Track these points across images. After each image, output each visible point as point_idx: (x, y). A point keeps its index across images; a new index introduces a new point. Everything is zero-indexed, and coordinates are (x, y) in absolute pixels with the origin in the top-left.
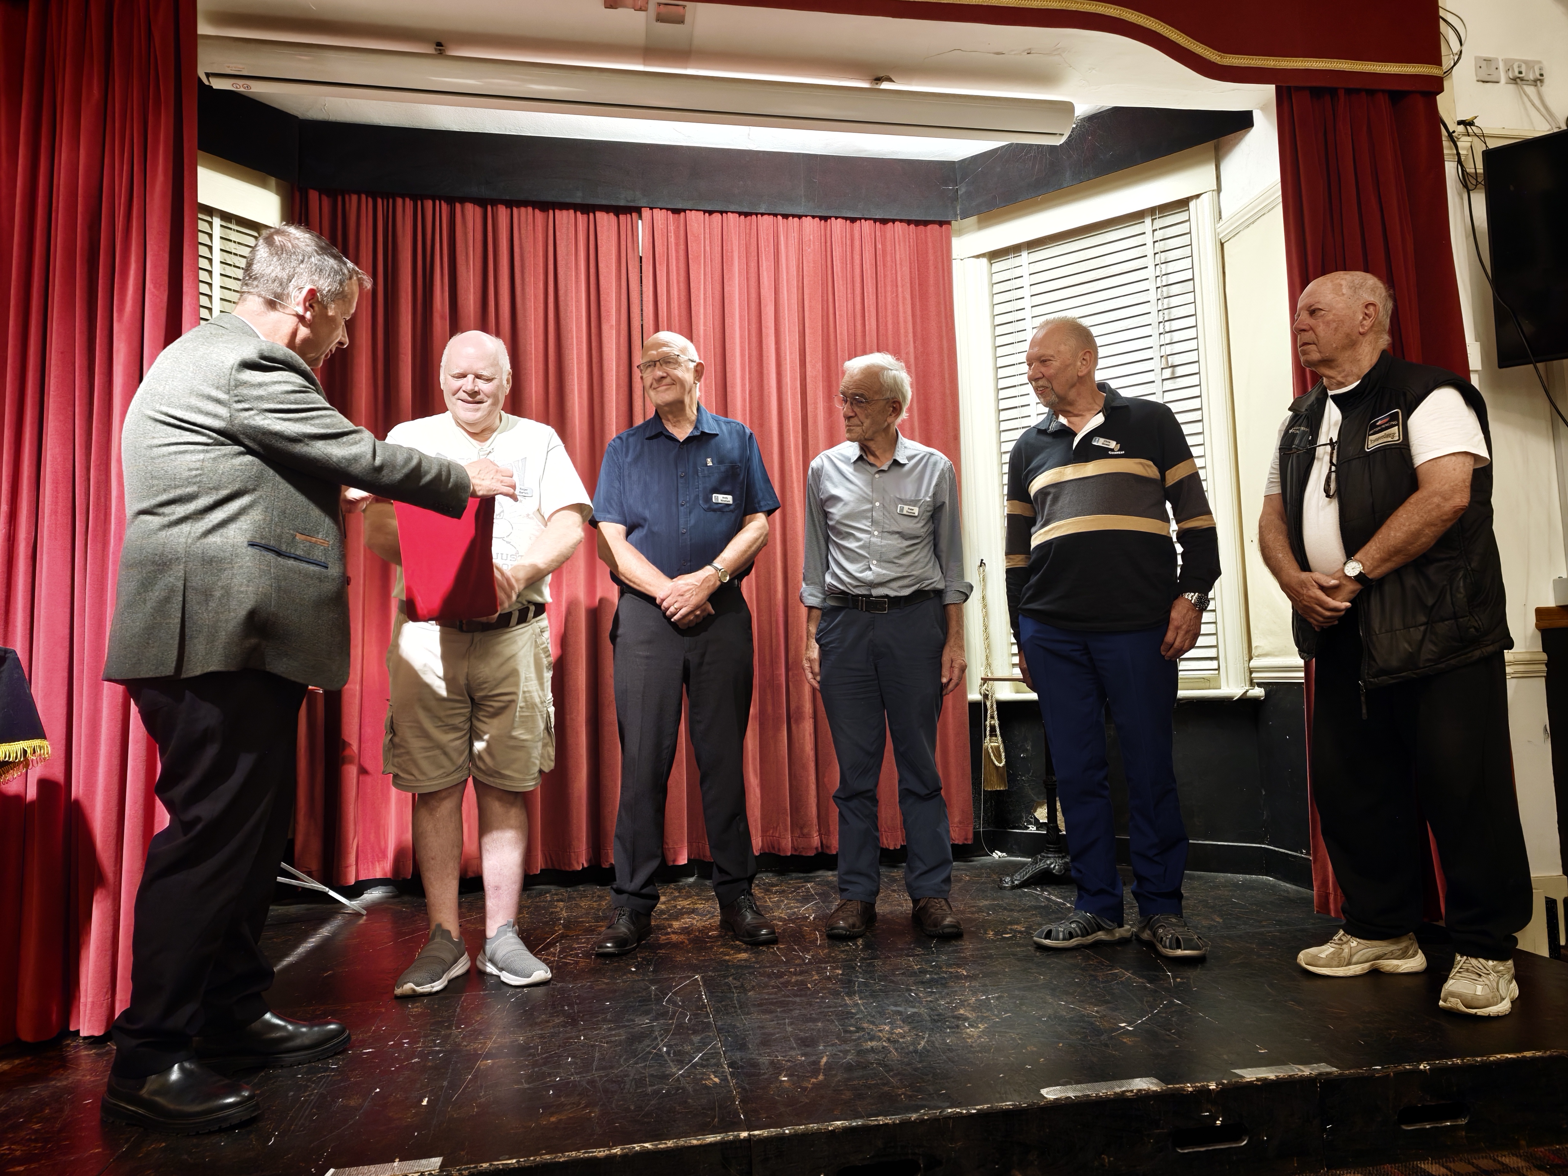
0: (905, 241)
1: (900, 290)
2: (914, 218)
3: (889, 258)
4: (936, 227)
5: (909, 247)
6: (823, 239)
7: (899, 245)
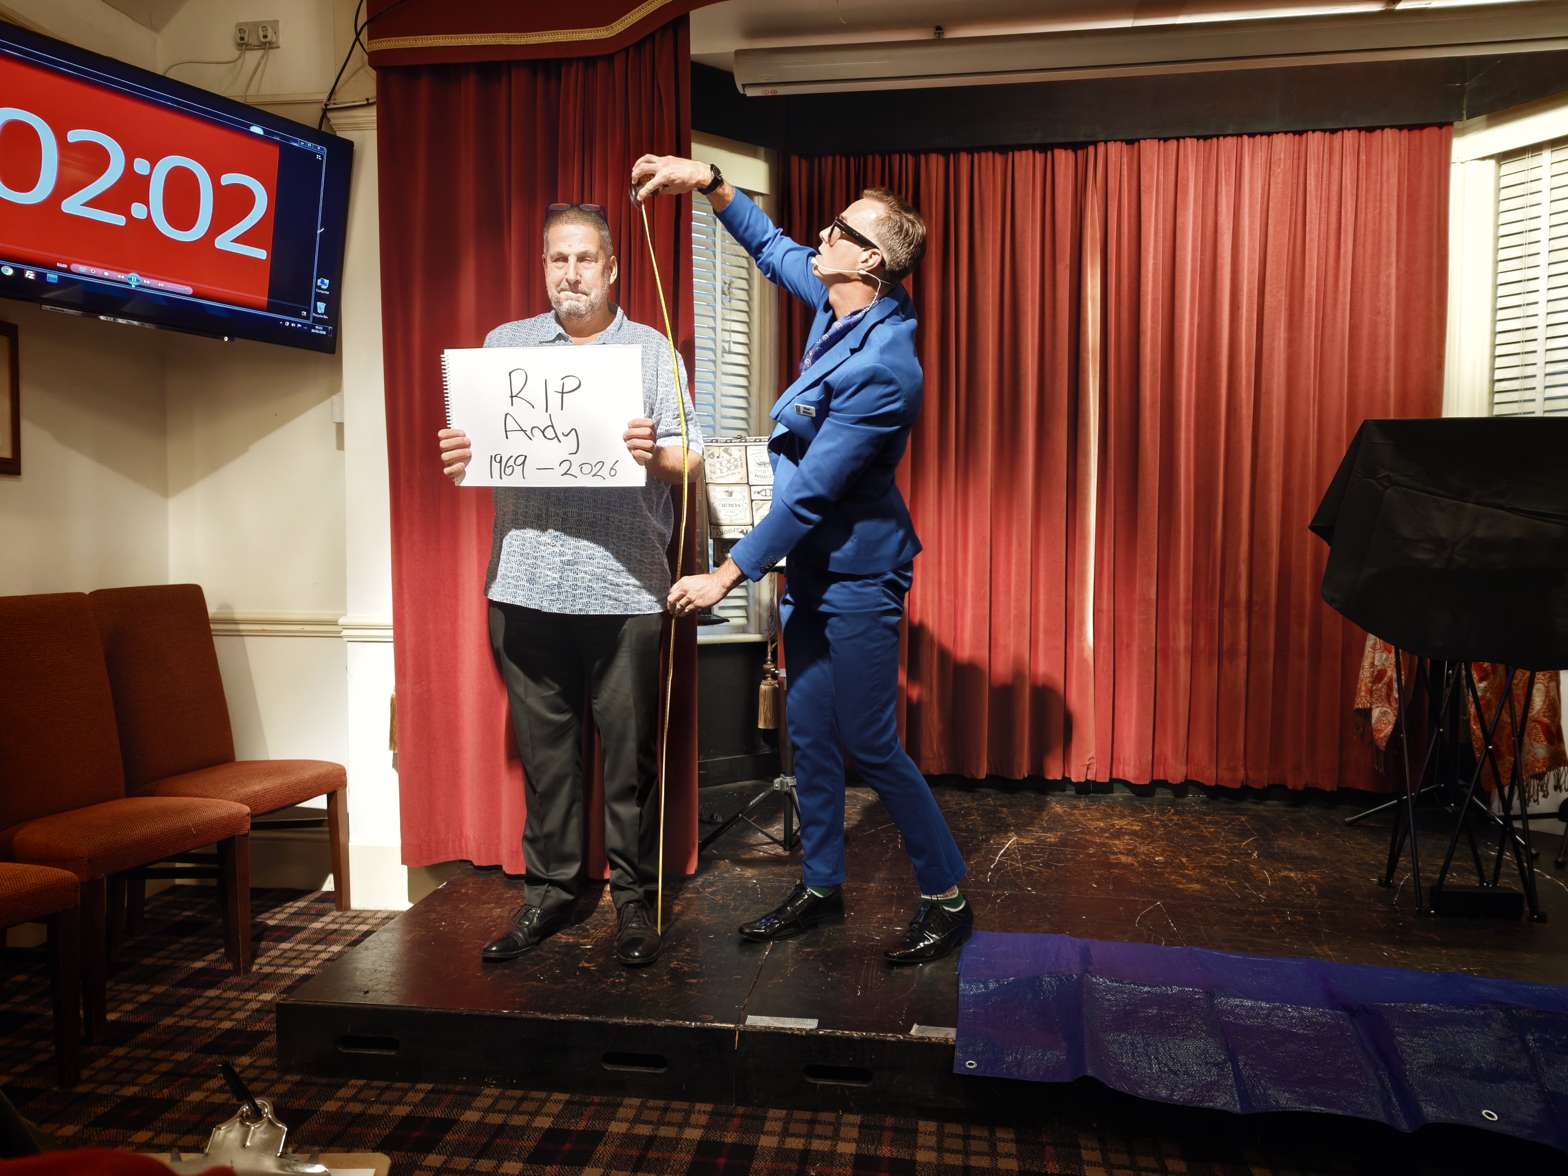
0: (1394, 150)
1: (1385, 205)
2: (1407, 122)
3: (1373, 171)
4: (1435, 130)
5: (1400, 155)
6: (1296, 156)
7: (1388, 155)
